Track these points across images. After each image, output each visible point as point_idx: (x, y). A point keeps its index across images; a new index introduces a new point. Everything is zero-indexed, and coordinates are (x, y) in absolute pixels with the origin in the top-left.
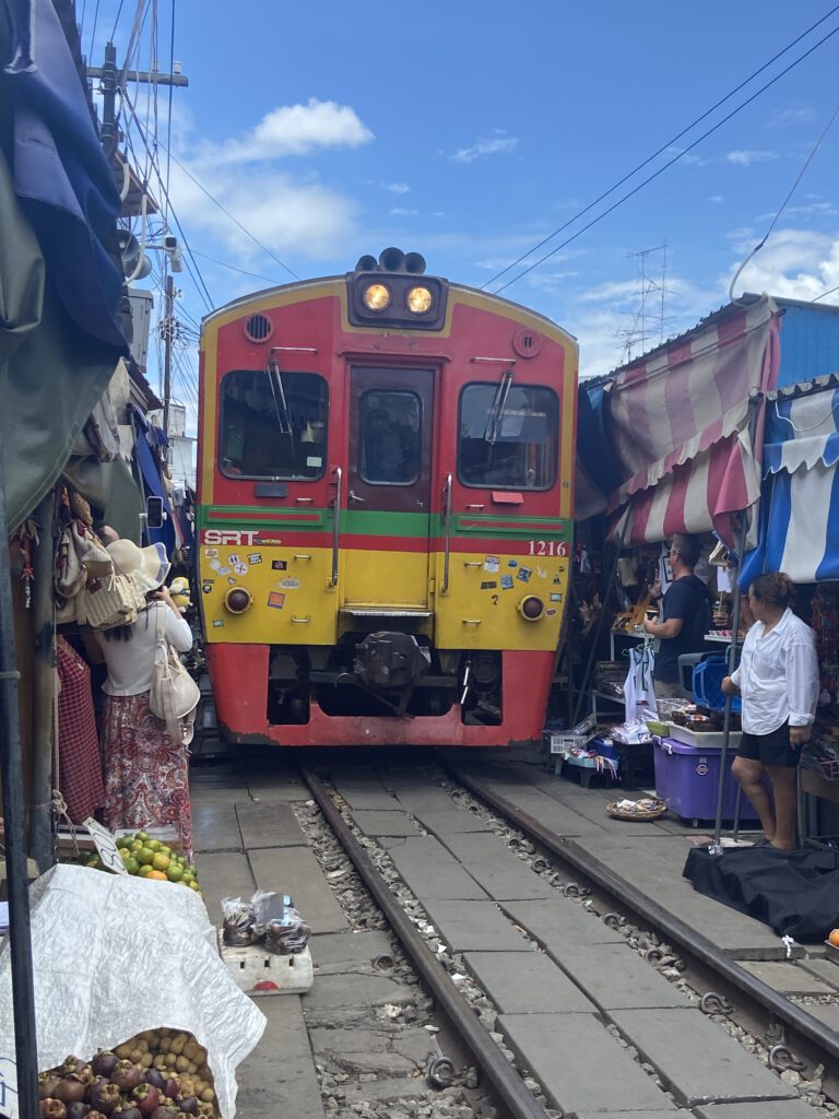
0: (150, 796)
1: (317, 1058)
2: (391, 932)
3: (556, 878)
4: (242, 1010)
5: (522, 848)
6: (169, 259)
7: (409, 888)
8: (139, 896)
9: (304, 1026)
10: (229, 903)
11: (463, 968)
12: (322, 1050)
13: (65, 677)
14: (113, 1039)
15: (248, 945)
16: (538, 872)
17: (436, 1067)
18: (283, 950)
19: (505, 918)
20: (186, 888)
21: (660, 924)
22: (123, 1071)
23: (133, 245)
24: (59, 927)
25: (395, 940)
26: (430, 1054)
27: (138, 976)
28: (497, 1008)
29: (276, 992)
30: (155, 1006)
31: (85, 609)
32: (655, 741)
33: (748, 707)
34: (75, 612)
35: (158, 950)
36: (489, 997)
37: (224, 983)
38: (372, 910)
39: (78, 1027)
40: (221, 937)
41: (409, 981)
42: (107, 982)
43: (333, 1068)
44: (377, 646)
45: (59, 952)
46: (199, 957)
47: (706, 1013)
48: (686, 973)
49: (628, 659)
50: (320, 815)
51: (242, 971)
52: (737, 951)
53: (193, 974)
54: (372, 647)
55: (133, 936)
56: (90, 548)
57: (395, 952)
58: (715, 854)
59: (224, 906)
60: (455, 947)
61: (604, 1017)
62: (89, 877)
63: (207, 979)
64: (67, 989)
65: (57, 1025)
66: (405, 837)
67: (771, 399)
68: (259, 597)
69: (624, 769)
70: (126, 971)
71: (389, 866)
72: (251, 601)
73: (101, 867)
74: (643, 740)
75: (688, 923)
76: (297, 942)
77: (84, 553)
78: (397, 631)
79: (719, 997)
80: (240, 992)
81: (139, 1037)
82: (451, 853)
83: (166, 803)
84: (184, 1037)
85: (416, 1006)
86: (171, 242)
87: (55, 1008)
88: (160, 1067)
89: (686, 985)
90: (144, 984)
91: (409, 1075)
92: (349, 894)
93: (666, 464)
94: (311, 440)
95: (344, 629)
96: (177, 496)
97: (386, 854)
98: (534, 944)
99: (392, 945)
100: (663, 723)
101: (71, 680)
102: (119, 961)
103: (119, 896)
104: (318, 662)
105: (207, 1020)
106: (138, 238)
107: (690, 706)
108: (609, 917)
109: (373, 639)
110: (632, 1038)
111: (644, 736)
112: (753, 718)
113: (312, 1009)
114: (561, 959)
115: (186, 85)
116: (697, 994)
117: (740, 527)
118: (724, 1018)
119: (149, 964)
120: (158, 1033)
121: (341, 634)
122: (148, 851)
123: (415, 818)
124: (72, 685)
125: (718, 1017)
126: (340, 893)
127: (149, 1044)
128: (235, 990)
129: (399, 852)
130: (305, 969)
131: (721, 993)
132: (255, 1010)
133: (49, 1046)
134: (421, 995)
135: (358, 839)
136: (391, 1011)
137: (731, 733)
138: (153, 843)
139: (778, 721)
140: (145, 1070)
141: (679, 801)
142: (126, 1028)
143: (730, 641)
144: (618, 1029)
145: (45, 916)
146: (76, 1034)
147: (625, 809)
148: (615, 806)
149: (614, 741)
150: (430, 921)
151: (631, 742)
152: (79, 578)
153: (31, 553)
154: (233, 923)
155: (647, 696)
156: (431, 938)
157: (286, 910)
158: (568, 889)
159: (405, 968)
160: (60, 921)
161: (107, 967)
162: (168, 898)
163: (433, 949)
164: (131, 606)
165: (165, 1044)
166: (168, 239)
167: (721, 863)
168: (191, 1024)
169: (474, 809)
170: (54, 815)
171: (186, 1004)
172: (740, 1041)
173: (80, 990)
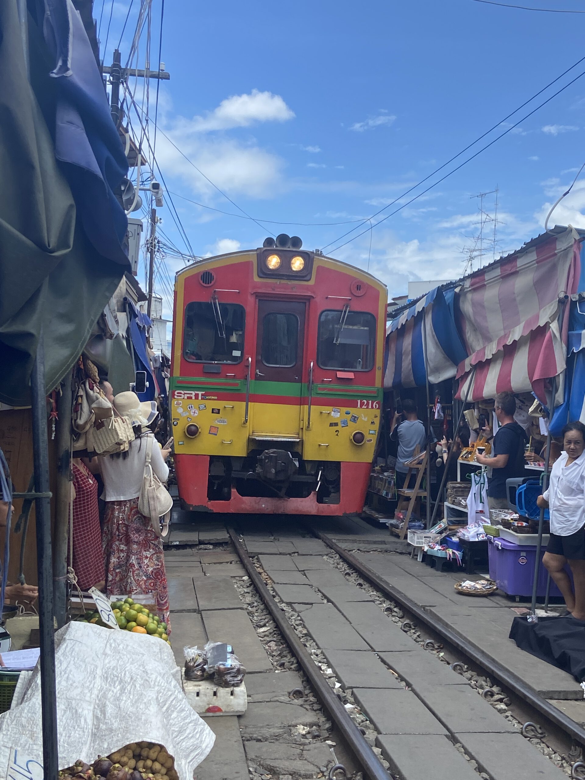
0: (137, 572)
1: (250, 763)
2: (301, 672)
3: (418, 636)
4: (199, 729)
5: (394, 614)
6: (154, 198)
7: (314, 641)
8: (127, 646)
9: (241, 739)
10: (189, 650)
11: (352, 700)
12: (254, 757)
13: (79, 488)
14: (109, 748)
15: (202, 680)
16: (406, 632)
17: (334, 771)
18: (226, 685)
19: (382, 664)
20: (160, 639)
21: (493, 671)
22: (116, 772)
23: (130, 187)
24: (72, 667)
25: (305, 678)
26: (330, 762)
27: (126, 703)
28: (377, 729)
29: (221, 714)
30: (138, 726)
31: (93, 441)
32: (489, 539)
33: (555, 516)
34: (86, 443)
35: (141, 685)
36: (372, 722)
37: (186, 709)
38: (289, 656)
39: (84, 739)
40: (183, 673)
41: (315, 708)
42: (104, 707)
43: (261, 770)
44: (270, 458)
45: (71, 685)
46: (169, 690)
47: (526, 737)
48: (511, 707)
49: (470, 480)
50: (252, 586)
51: (197, 698)
52: (549, 692)
53: (165, 702)
54: (266, 458)
55: (123, 675)
56: (97, 399)
57: (305, 687)
58: (532, 622)
59: (186, 652)
60: (347, 685)
61: (453, 738)
62: (93, 631)
63: (174, 706)
64: (76, 711)
65: (69, 737)
66: (312, 604)
67: (574, 300)
68: (204, 429)
69: (467, 558)
70: (118, 699)
71: (301, 624)
72: (200, 430)
73: (101, 623)
74: (481, 538)
75: (511, 670)
76: (236, 679)
77: (93, 402)
78: (280, 449)
79: (535, 725)
80: (197, 716)
81: (127, 748)
82: (345, 617)
83: (149, 578)
84: (159, 748)
85: (319, 726)
86: (156, 186)
87: (68, 725)
88: (141, 770)
89: (512, 716)
90: (131, 709)
91: (315, 777)
92: (272, 644)
93: (498, 343)
94: (235, 341)
95: (251, 448)
96: (155, 360)
97: (298, 616)
98: (404, 683)
99: (303, 682)
100: (495, 527)
101: (84, 490)
102: (113, 691)
103: (113, 645)
104: (236, 466)
105: (174, 736)
106: (133, 183)
107: (514, 515)
108: (456, 665)
109: (267, 453)
110: (473, 754)
111: (481, 536)
112: (558, 523)
113: (246, 727)
114: (422, 695)
115: (169, 79)
116: (519, 722)
117: (551, 389)
118: (539, 741)
119: (134, 695)
120: (140, 745)
121: (250, 451)
122: (133, 612)
123: (319, 590)
124: (83, 494)
125: (535, 740)
126: (266, 644)
127: (133, 752)
128: (194, 714)
129: (307, 614)
130: (242, 698)
131: (537, 723)
132: (208, 729)
133: (63, 752)
134: (323, 719)
135: (278, 604)
136: (302, 730)
137: (543, 535)
138: (137, 606)
139: (576, 526)
140: (131, 771)
141: (506, 582)
142: (117, 741)
143: (543, 470)
144: (463, 747)
145: (62, 659)
146: (82, 744)
147: (467, 587)
148: (461, 585)
149: (460, 539)
150: (329, 666)
151: (471, 540)
152: (89, 419)
153: (57, 402)
154: (192, 664)
155: (483, 507)
156: (330, 678)
157: (229, 656)
158: (427, 644)
159: (312, 699)
160: (72, 662)
161: (105, 696)
162: (147, 647)
163: (331, 686)
164: (125, 440)
165: (144, 753)
166: (153, 184)
167: (536, 628)
168: (163, 738)
169: (360, 585)
170: (68, 585)
171: (159, 725)
172: (551, 758)
173: (86, 712)
